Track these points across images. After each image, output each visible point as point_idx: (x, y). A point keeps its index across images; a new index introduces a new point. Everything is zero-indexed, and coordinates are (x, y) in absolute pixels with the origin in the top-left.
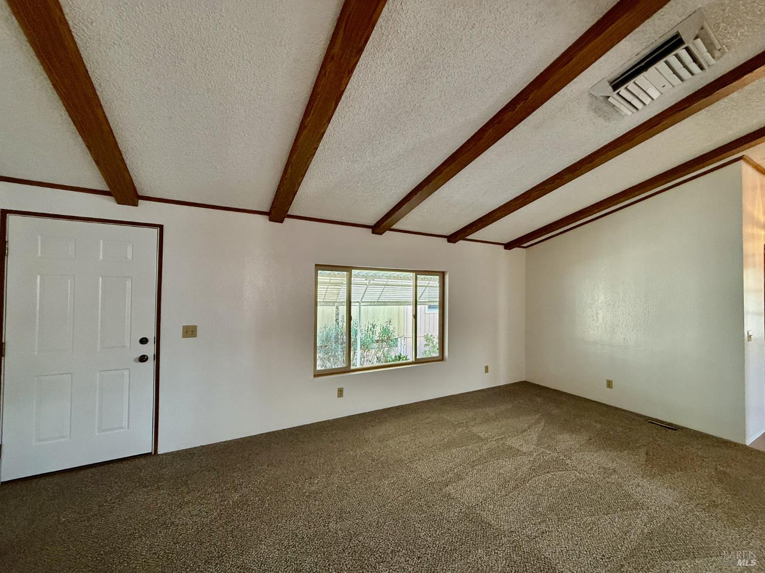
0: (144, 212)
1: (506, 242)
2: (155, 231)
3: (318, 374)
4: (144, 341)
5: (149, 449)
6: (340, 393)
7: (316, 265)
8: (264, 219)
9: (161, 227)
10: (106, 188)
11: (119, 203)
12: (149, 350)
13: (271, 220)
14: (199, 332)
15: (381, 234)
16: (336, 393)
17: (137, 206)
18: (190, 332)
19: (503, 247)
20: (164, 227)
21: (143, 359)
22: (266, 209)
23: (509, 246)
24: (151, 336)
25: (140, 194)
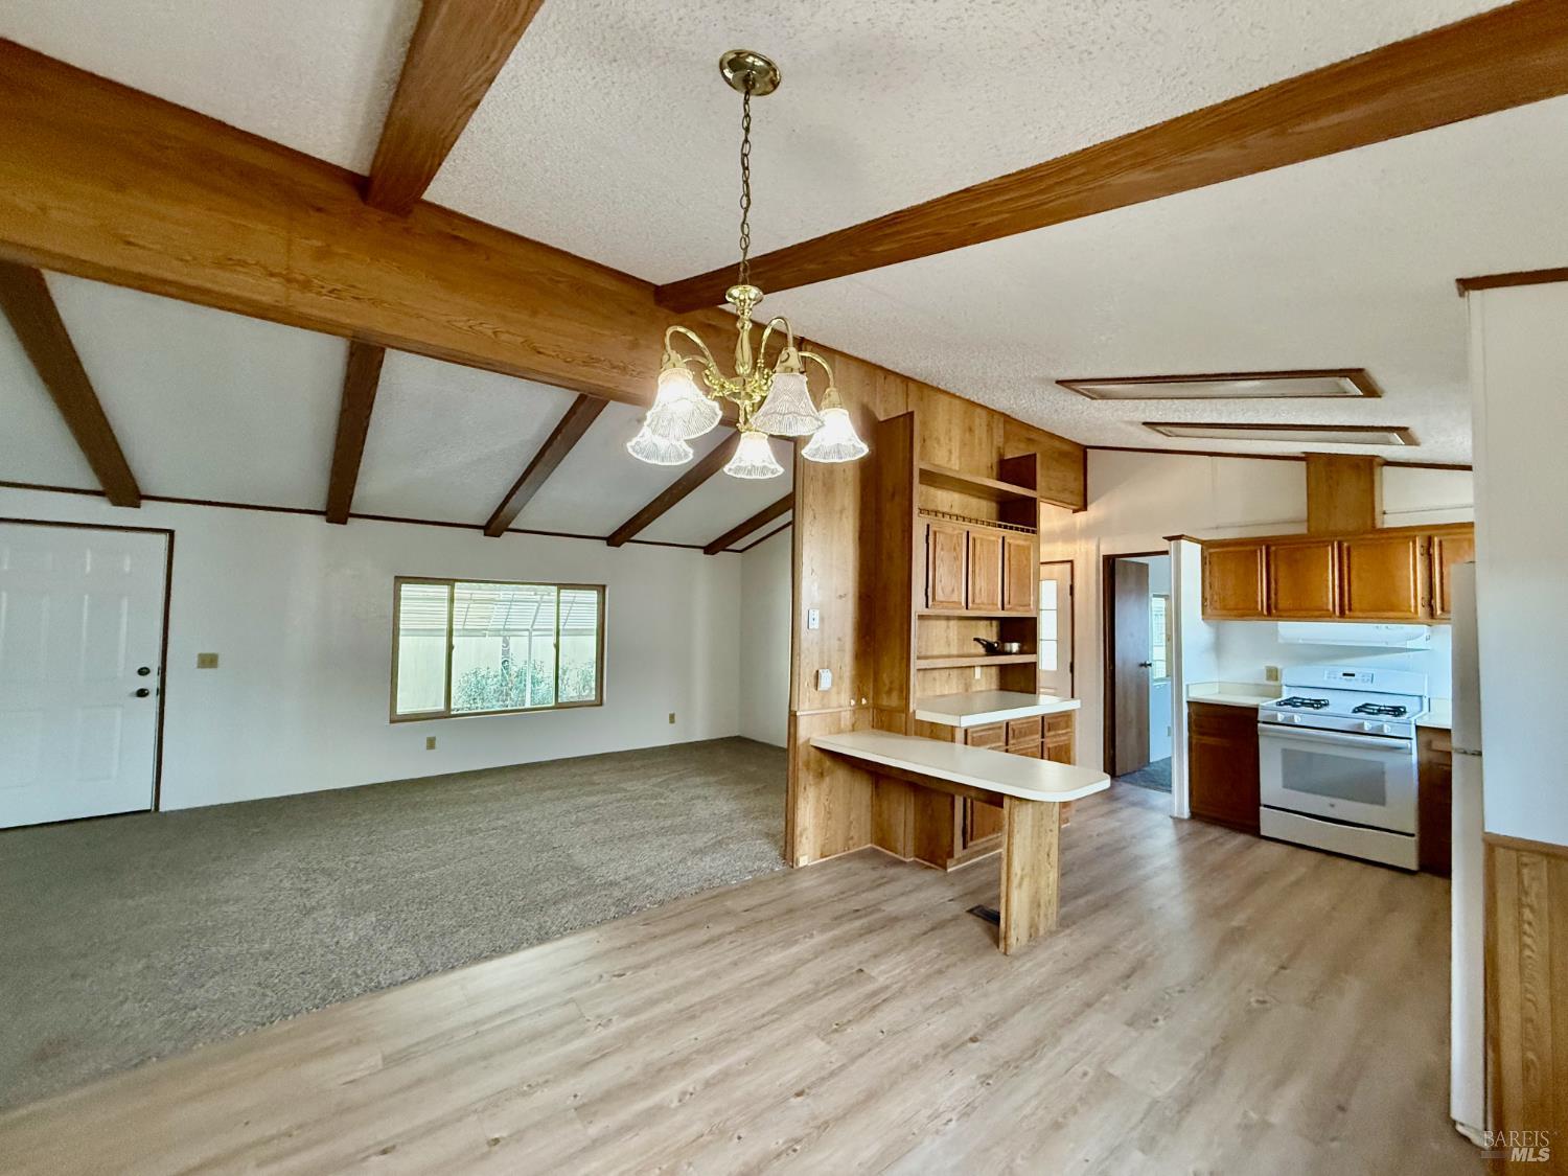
0: (148, 514)
1: (705, 543)
2: (163, 539)
3: (396, 719)
4: (143, 672)
5: (147, 805)
6: (431, 744)
7: (396, 577)
8: (320, 521)
9: (171, 533)
10: (99, 488)
11: (114, 505)
12: (151, 682)
13: (329, 521)
14: (220, 661)
15: (499, 536)
16: (425, 745)
17: (139, 507)
18: (208, 661)
19: (702, 551)
20: (175, 533)
21: (142, 693)
22: (321, 507)
23: (710, 549)
24: (155, 666)
25: (143, 493)
